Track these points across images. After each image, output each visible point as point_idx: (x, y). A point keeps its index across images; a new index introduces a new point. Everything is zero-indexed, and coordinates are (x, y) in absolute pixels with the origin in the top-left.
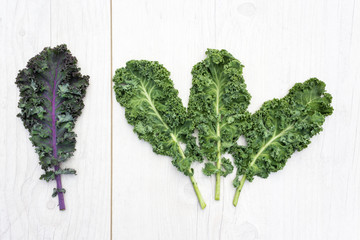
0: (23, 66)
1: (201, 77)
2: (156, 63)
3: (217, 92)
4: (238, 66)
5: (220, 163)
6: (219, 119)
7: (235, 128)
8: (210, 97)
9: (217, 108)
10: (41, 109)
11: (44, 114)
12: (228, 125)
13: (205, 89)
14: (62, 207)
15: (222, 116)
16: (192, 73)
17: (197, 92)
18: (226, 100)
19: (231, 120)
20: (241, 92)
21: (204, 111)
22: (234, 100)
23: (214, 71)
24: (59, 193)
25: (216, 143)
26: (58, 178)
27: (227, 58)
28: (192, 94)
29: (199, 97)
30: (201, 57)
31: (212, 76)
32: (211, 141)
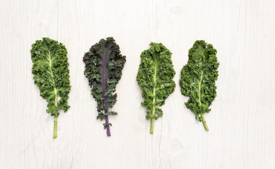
0: (88, 50)
1: (147, 59)
2: (61, 44)
3: (156, 69)
4: (169, 53)
5: (154, 111)
6: (155, 85)
7: (165, 92)
8: (151, 71)
9: (155, 78)
10: (98, 75)
11: (100, 78)
12: (160, 90)
13: (149, 66)
14: (109, 134)
15: (158, 83)
16: (141, 56)
17: (143, 67)
18: (161, 74)
19: (162, 86)
20: (170, 69)
21: (146, 79)
22: (165, 74)
23: (155, 56)
24: (107, 126)
25: (152, 99)
26: (106, 117)
27: (162, 48)
28: (140, 68)
29: (144, 71)
30: (147, 47)
31: (153, 59)
32: (150, 98)
